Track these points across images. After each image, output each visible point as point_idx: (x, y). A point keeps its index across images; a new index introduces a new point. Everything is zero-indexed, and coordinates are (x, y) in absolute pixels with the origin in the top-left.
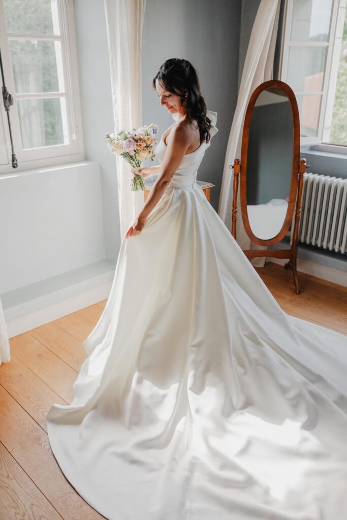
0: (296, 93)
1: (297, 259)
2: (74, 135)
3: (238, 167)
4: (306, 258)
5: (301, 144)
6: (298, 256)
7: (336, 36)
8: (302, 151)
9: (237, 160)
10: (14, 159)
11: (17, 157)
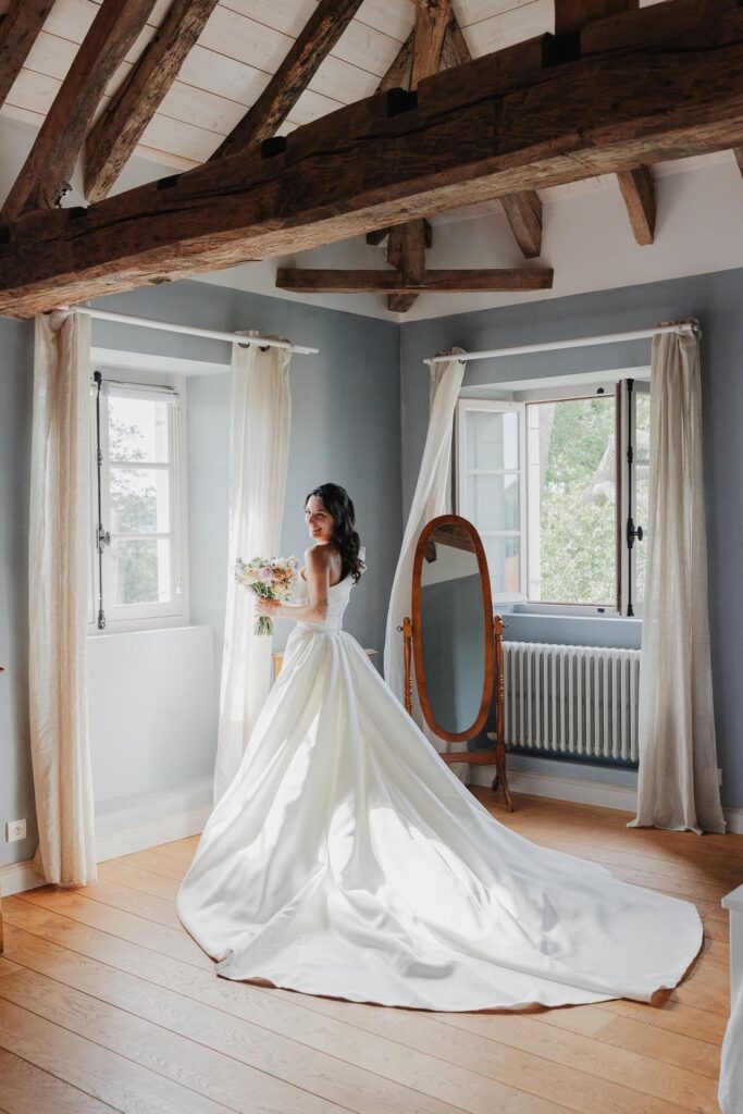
0: (480, 533)
1: (507, 772)
2: (178, 589)
3: (409, 629)
4: (521, 770)
5: (493, 601)
6: (507, 766)
7: (530, 462)
8: (496, 613)
9: (407, 618)
10: (101, 617)
11: (105, 614)
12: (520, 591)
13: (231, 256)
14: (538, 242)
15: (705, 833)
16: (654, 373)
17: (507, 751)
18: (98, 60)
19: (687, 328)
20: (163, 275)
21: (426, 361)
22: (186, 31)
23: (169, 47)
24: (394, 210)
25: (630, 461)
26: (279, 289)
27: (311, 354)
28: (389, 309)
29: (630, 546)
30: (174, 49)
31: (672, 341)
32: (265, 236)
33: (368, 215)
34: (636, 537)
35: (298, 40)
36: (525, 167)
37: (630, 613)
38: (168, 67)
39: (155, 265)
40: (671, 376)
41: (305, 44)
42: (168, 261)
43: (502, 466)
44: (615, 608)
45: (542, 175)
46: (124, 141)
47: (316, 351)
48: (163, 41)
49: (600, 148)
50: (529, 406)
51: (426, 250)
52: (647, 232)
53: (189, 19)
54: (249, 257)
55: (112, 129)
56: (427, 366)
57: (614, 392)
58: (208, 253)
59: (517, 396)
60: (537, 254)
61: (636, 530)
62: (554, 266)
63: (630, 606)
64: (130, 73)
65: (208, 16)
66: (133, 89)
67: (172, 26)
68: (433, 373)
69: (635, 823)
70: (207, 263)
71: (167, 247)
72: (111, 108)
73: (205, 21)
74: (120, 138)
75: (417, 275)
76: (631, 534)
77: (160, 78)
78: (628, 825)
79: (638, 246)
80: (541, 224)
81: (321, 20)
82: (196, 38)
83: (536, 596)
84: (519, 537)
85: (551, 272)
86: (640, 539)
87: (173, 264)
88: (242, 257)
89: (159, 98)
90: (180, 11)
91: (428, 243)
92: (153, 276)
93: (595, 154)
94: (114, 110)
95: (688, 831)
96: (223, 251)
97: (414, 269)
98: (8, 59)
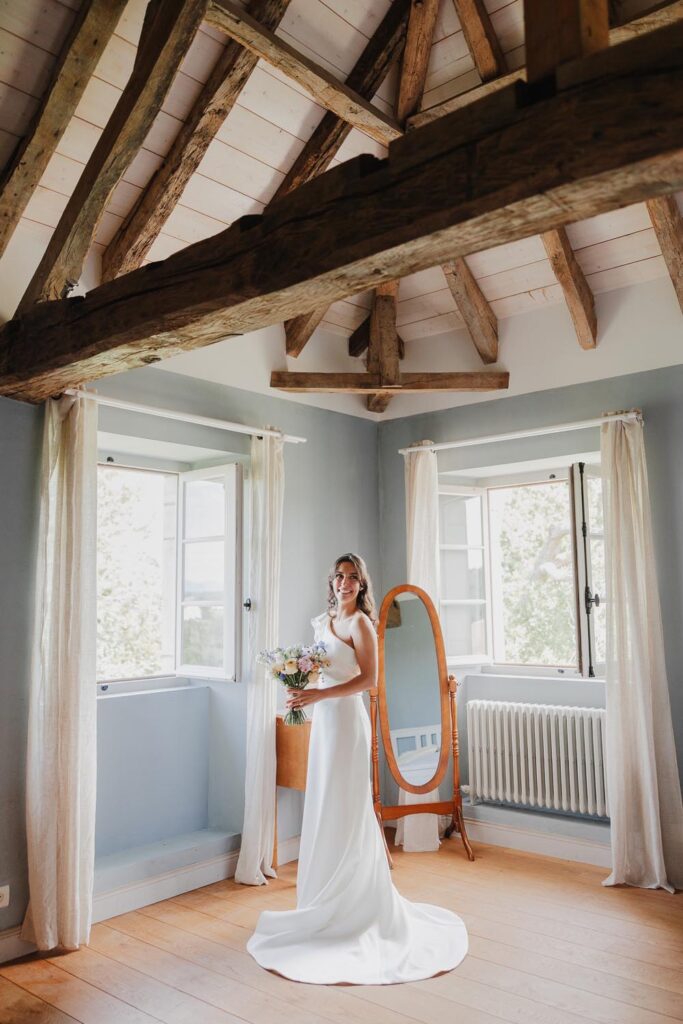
12: (486, 653)
13: (213, 329)
14: (496, 350)
15: (677, 892)
16: (603, 456)
17: (479, 804)
18: (103, 170)
19: (632, 416)
20: (152, 353)
21: (400, 452)
22: (188, 158)
23: (173, 172)
24: (367, 271)
25: (584, 535)
26: (273, 389)
27: (300, 443)
28: (369, 410)
29: (588, 612)
30: (177, 174)
31: (619, 428)
32: (243, 304)
33: (343, 277)
34: (594, 604)
35: (287, 175)
36: (500, 211)
37: (591, 674)
38: (172, 189)
39: (143, 341)
40: (620, 458)
41: (292, 179)
42: (154, 336)
43: (466, 543)
44: (577, 669)
45: (517, 222)
46: (134, 254)
47: (304, 440)
48: (169, 167)
49: (580, 184)
50: (491, 492)
51: (400, 362)
52: (591, 338)
53: (191, 147)
54: (230, 331)
55: (124, 245)
56: (402, 456)
57: (567, 477)
58: (191, 327)
59: (479, 482)
60: (494, 360)
61: (593, 597)
62: (510, 370)
63: (591, 668)
64: (140, 196)
65: (207, 145)
66: (142, 209)
67: (176, 154)
68: (407, 461)
69: (611, 880)
70: (192, 338)
71: (153, 322)
72: (124, 227)
73: (204, 150)
74: (130, 252)
75: (392, 377)
76: (588, 600)
77: (165, 199)
78: (604, 883)
79: (582, 350)
80: (497, 336)
81: (308, 157)
82: (196, 165)
83: (501, 659)
84: (485, 605)
85: (506, 375)
86: (597, 605)
87: (160, 340)
88: (223, 330)
89: (164, 217)
90: (183, 141)
91: (401, 355)
92: (144, 354)
93: (574, 191)
94: (126, 229)
95: (659, 888)
96: (205, 323)
97: (389, 371)
98: (26, 175)
